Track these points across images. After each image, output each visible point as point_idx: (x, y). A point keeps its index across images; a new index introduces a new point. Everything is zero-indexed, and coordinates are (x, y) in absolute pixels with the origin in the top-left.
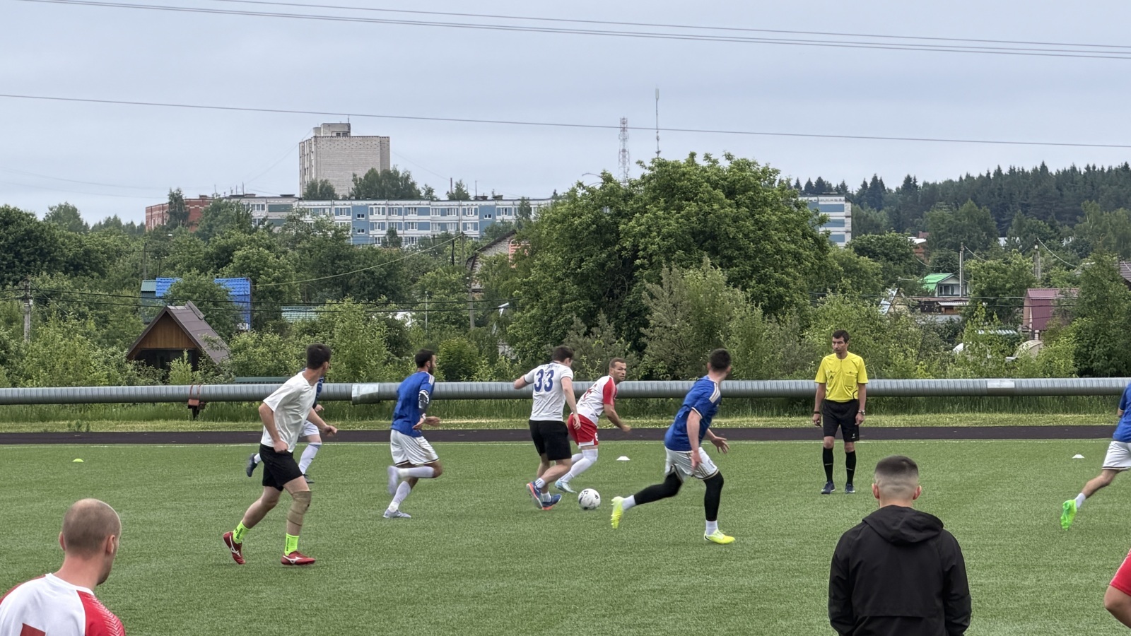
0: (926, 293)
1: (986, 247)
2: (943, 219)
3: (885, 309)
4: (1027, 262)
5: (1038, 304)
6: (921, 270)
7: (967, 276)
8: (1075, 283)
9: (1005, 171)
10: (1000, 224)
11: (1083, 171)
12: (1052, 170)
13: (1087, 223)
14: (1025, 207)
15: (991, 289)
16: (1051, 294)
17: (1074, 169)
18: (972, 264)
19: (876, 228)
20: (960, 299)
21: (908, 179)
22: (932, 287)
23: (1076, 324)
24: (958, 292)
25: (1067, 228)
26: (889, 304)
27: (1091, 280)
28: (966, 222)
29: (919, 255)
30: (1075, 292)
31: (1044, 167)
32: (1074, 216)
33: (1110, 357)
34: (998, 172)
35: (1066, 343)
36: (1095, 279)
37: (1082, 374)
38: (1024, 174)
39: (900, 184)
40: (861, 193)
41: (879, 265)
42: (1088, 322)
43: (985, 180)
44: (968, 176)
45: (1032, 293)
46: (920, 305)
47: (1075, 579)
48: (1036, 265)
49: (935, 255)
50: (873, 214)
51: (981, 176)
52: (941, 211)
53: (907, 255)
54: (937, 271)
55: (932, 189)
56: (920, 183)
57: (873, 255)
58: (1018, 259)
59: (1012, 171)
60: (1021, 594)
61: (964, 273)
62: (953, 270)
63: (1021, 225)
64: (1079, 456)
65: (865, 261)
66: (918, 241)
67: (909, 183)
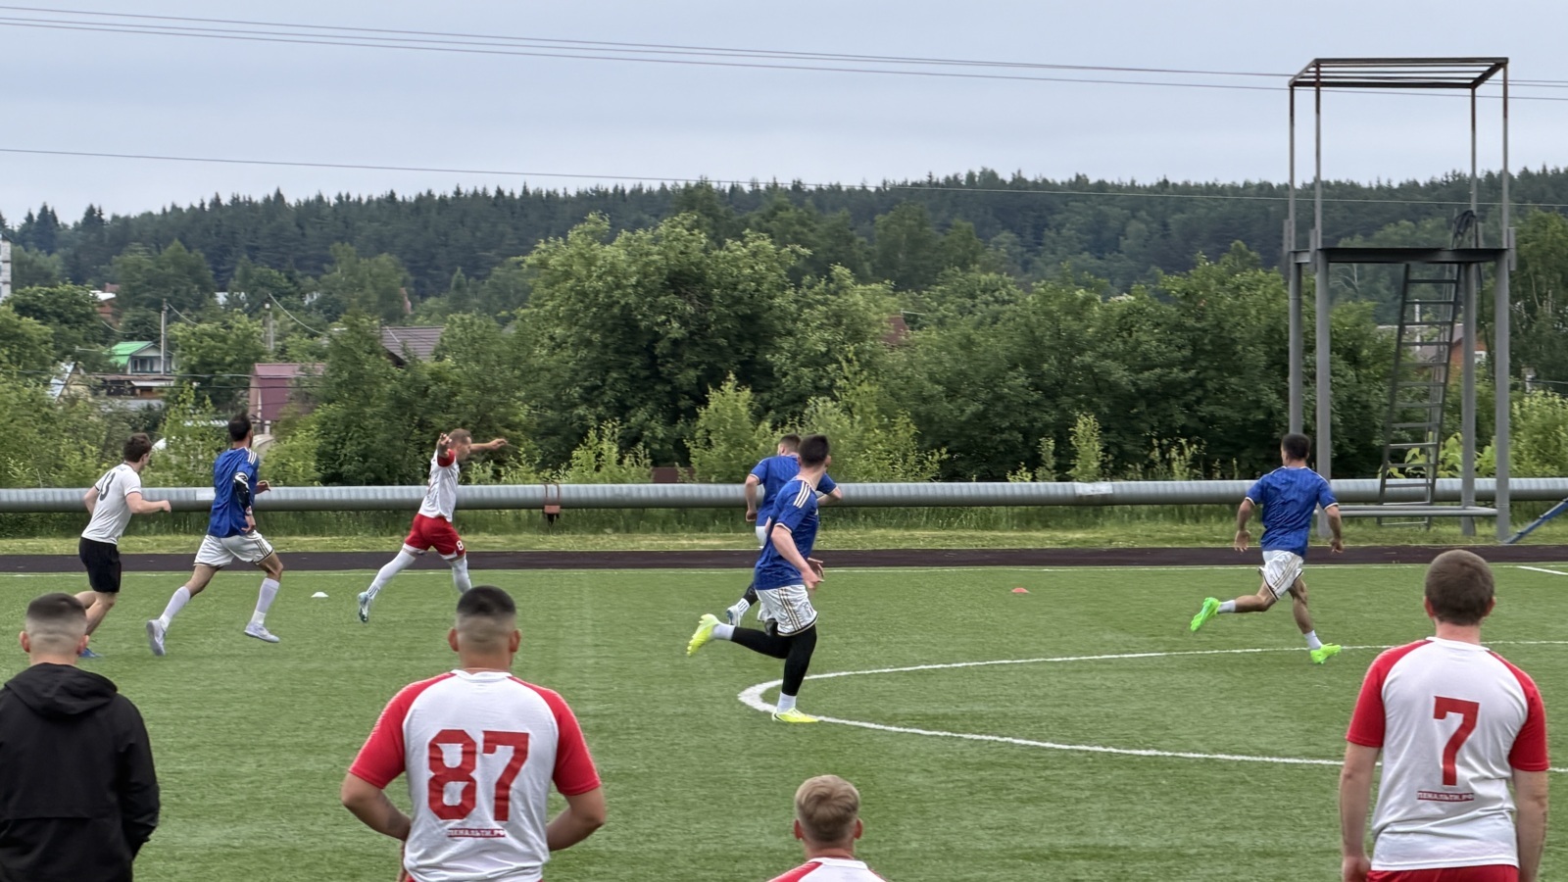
0: (114, 369)
1: (198, 306)
2: (139, 268)
3: (56, 391)
4: (255, 326)
5: (270, 384)
6: (108, 337)
7: (171, 345)
8: (321, 356)
9: (225, 200)
10: (218, 273)
11: (333, 201)
12: (291, 200)
13: (338, 273)
14: (253, 251)
15: (205, 364)
16: (289, 371)
17: (320, 199)
18: (179, 329)
19: (45, 277)
20: (164, 375)
21: (91, 211)
22: (123, 361)
23: (320, 412)
24: (159, 367)
25: (310, 280)
26: (63, 384)
27: (342, 352)
28: (171, 270)
29: (105, 317)
30: (321, 368)
31: (279, 196)
32: (320, 263)
33: (365, 457)
34: (216, 202)
35: (305, 439)
36: (345, 350)
37: (327, 481)
38: (251, 206)
39: (80, 217)
40: (25, 229)
41: (48, 329)
42: (335, 410)
43: (197, 213)
44: (174, 207)
45: (261, 370)
46: (105, 384)
47: (311, 764)
48: (268, 331)
49: (128, 315)
50: (43, 259)
51: (192, 208)
52: (137, 256)
53: (88, 316)
54: (130, 338)
55: (124, 224)
56: (107, 217)
57: (41, 315)
58: (242, 322)
59: (235, 200)
60: (235, 785)
61: (168, 341)
62: (152, 337)
63: (247, 275)
64: (320, 594)
65: (30, 324)
66: (103, 296)
67: (92, 217)
